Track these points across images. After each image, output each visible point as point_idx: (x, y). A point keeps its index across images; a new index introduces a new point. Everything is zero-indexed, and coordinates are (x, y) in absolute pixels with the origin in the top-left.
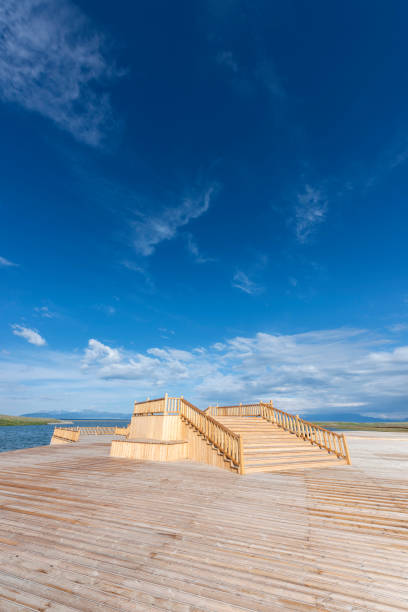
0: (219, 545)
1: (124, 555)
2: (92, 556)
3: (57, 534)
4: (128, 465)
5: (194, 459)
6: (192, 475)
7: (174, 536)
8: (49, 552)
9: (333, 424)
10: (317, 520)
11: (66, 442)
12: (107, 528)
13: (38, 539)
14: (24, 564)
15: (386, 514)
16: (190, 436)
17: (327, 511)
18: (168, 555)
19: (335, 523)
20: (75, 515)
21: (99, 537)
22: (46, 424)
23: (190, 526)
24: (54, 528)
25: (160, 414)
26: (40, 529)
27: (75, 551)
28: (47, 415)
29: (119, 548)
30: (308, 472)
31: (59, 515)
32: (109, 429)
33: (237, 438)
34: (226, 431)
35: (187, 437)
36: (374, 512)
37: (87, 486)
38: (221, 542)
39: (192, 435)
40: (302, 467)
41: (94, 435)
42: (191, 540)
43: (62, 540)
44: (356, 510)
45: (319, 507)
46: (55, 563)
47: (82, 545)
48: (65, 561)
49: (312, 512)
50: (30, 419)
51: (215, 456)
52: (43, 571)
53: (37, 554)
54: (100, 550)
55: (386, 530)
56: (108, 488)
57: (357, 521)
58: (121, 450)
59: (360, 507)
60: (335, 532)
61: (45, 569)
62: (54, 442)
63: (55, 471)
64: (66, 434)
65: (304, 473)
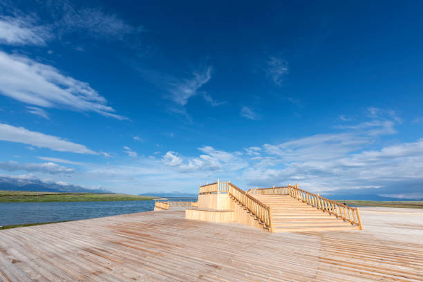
0: (246, 275)
1: (183, 275)
2: (164, 274)
3: (146, 259)
4: (196, 224)
5: (239, 222)
6: (236, 231)
7: (216, 267)
8: (140, 269)
9: (353, 202)
10: (324, 266)
11: (162, 210)
12: (175, 259)
13: (135, 261)
14: (125, 274)
15: (388, 266)
16: (236, 207)
17: (335, 261)
18: (210, 278)
19: (340, 269)
20: (158, 250)
21: (169, 264)
22: (151, 200)
23: (228, 262)
24: (145, 257)
25: (215, 193)
26: (137, 256)
27: (154, 270)
28: (153, 195)
29: (180, 270)
30: (325, 233)
31: (148, 249)
32: (187, 203)
33: (268, 209)
34: (260, 204)
35: (234, 208)
36: (377, 264)
37: (168, 234)
38: (248, 274)
39: (237, 207)
40: (321, 230)
41: (178, 206)
42: (227, 270)
43: (148, 263)
44: (361, 262)
45: (329, 257)
46: (142, 275)
47: (158, 267)
48: (147, 275)
49: (321, 260)
50: (143, 197)
51: (253, 220)
52: (134, 279)
53: (132, 269)
54: (169, 271)
55: (385, 277)
56: (180, 236)
57: (360, 269)
58: (191, 215)
59: (365, 260)
60: (338, 275)
61: (135, 277)
62: (156, 209)
63: (152, 225)
64: (162, 205)
65: (320, 234)
